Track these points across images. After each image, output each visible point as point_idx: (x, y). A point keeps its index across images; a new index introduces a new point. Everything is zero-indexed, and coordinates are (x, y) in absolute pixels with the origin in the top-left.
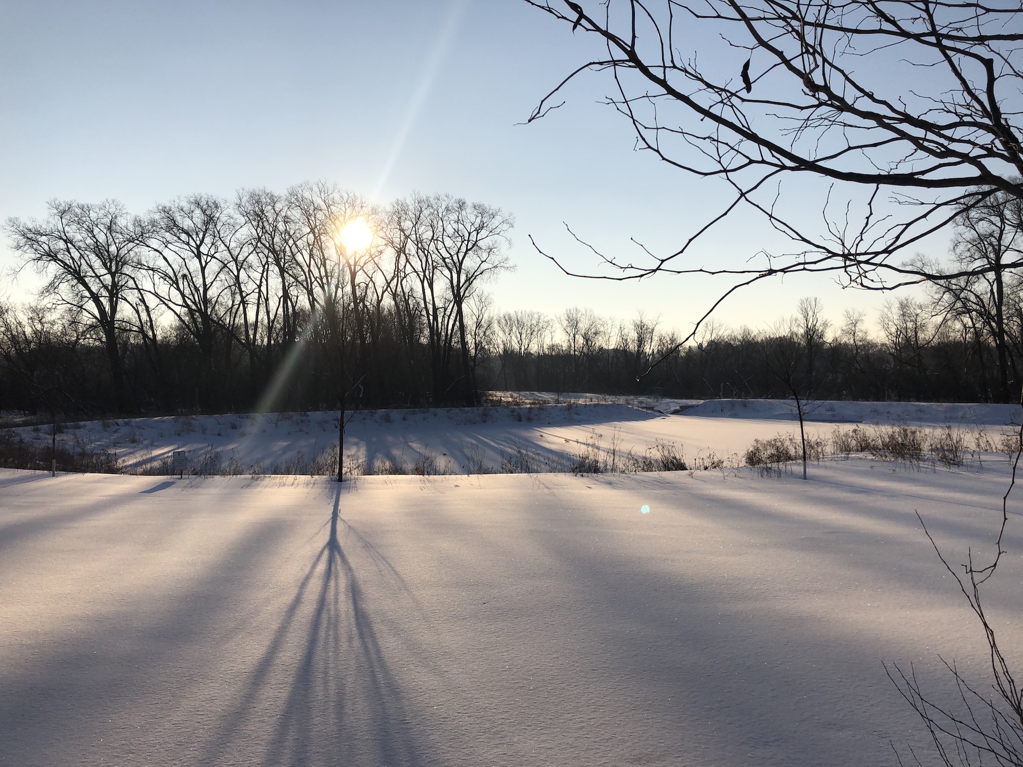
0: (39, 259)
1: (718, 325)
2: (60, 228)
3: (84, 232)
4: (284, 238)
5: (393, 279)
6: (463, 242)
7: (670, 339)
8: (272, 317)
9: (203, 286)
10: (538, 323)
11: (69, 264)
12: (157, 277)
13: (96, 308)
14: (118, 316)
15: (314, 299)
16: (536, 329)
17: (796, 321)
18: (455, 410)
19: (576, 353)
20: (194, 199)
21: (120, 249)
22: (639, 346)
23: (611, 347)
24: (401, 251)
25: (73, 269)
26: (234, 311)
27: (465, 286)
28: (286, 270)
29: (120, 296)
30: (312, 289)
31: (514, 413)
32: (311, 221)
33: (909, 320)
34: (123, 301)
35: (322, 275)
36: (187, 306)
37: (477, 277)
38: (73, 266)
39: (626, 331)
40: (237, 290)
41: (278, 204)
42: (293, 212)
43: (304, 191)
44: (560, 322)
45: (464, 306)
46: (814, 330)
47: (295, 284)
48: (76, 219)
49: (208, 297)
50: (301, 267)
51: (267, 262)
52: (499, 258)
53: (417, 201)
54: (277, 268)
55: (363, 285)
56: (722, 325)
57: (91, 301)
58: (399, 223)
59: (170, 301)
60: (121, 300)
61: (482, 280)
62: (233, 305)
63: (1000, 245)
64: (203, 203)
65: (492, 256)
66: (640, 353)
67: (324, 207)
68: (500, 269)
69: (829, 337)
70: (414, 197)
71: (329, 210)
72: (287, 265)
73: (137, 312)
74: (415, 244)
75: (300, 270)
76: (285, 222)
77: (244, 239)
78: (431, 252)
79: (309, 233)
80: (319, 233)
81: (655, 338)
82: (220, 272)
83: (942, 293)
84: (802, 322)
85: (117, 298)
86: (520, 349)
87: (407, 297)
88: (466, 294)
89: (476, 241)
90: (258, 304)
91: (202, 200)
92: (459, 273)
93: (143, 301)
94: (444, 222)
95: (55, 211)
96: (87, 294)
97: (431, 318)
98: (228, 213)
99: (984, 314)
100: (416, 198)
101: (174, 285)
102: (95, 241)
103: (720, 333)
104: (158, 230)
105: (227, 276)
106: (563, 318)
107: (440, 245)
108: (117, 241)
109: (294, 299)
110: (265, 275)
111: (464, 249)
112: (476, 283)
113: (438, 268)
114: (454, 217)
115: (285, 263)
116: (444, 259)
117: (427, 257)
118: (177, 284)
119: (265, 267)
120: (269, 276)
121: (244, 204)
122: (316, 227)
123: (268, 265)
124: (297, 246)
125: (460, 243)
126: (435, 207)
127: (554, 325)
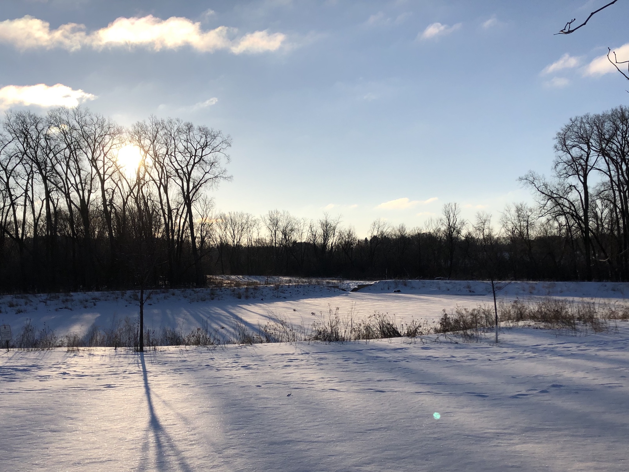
1: (382, 224)
4: (45, 152)
6: (191, 157)
7: (348, 235)
8: (37, 215)
10: (247, 222)
15: (71, 202)
16: (246, 226)
17: (441, 221)
18: (189, 291)
19: (277, 245)
22: (324, 240)
23: (304, 241)
26: (5, 211)
27: (193, 191)
28: (49, 178)
30: (69, 194)
31: (235, 293)
32: (67, 138)
33: (523, 220)
35: (78, 183)
37: (202, 185)
39: (315, 229)
40: (7, 195)
41: (39, 125)
43: (62, 114)
44: (264, 221)
45: (192, 207)
46: (454, 227)
47: (55, 189)
50: (60, 176)
51: (32, 171)
52: (219, 169)
53: (154, 124)
54: (40, 176)
55: (110, 191)
56: (386, 224)
58: (140, 141)
61: (206, 188)
62: (4, 206)
63: (587, 165)
65: (214, 169)
66: (325, 244)
67: (78, 127)
68: (220, 179)
69: (464, 233)
71: (82, 130)
72: (48, 174)
74: (153, 158)
75: (59, 178)
76: (46, 139)
77: (12, 153)
78: (165, 165)
79: (66, 148)
80: (74, 148)
81: (337, 234)
84: (446, 222)
86: (234, 242)
87: (146, 201)
88: (194, 199)
89: (202, 156)
90: (25, 206)
92: (188, 182)
94: (176, 141)
97: (166, 216)
99: (576, 216)
100: (153, 120)
103: (385, 230)
106: (266, 218)
107: (173, 159)
109: (55, 201)
110: (30, 181)
111: (192, 162)
112: (201, 190)
113: (172, 177)
114: (183, 137)
115: (46, 173)
116: (177, 170)
117: (162, 168)
119: (30, 175)
120: (33, 182)
121: (11, 124)
122: (72, 143)
123: (33, 173)
124: (56, 159)
125: (189, 158)
126: (169, 129)
127: (260, 224)
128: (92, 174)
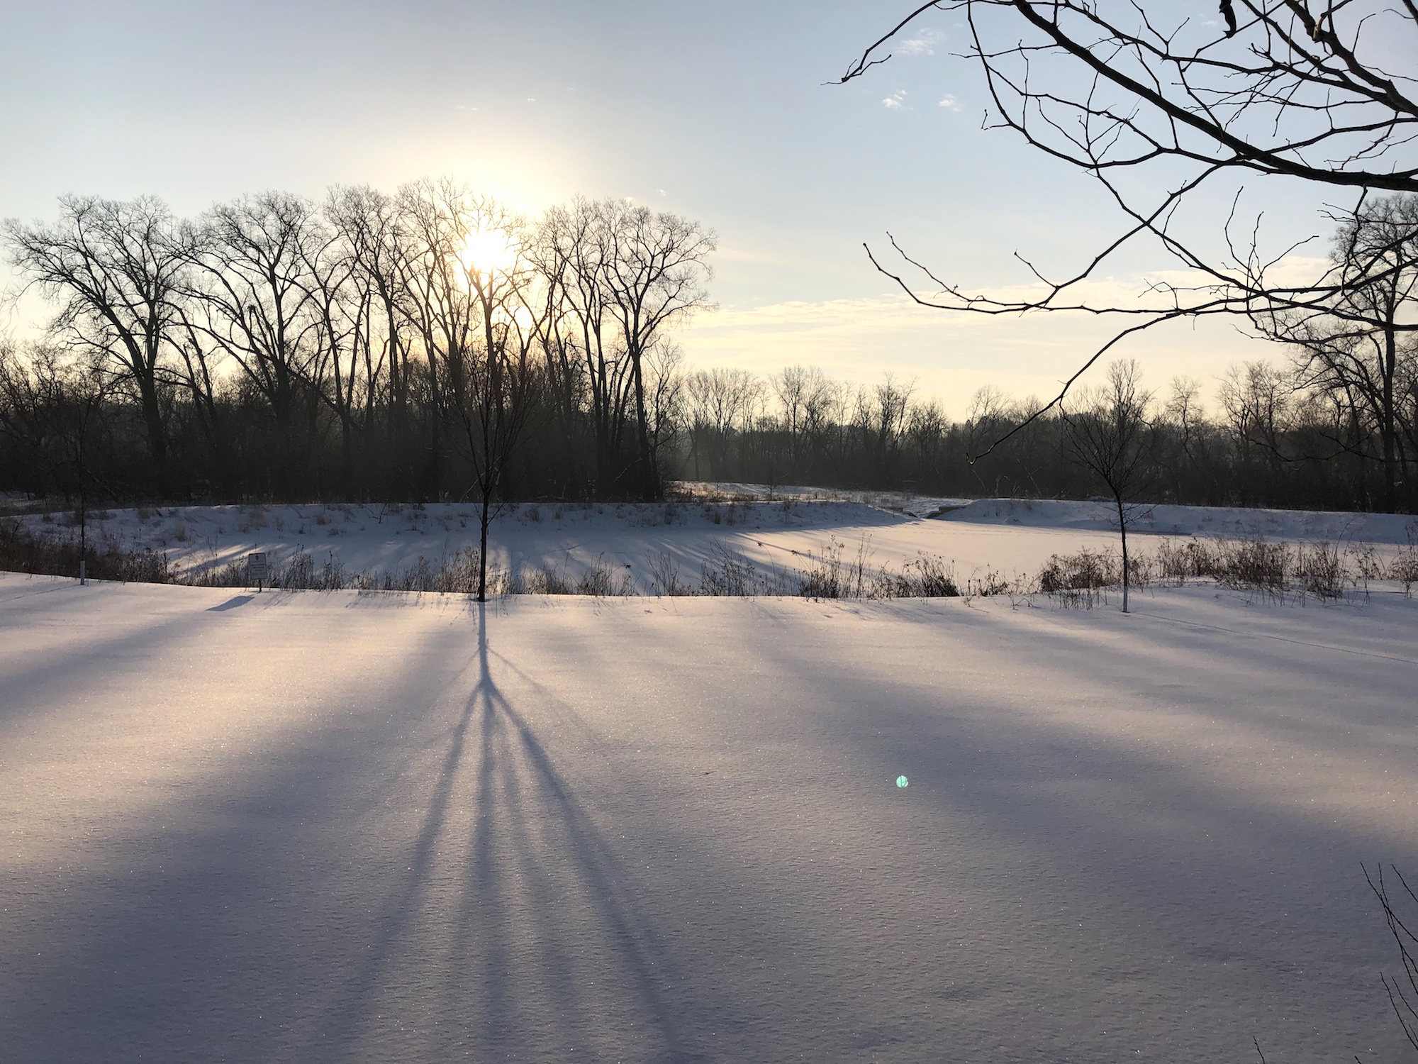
0: (47, 279)
1: (995, 395)
2: (78, 236)
3: (111, 242)
4: (392, 257)
5: (544, 319)
6: (643, 269)
7: (929, 414)
8: (374, 368)
9: (277, 323)
10: (744, 387)
11: (89, 286)
12: (213, 308)
13: (127, 351)
14: (159, 362)
15: (433, 345)
16: (742, 395)
17: (1104, 392)
18: (628, 507)
19: (797, 430)
20: (267, 198)
21: (162, 267)
22: (884, 423)
23: (846, 423)
24: (556, 279)
25: (95, 295)
26: (321, 359)
27: (646, 331)
28: (396, 303)
29: (161, 334)
30: (430, 331)
31: (711, 513)
32: (430, 234)
33: (1262, 394)
34: (166, 342)
35: (445, 312)
36: (257, 351)
37: (662, 319)
38: (95, 290)
39: (867, 401)
40: (326, 331)
41: (384, 209)
42: (406, 220)
43: (422, 191)
44: (776, 384)
45: (643, 360)
46: (1129, 405)
47: (406, 323)
48: (99, 222)
49: (285, 338)
50: (416, 299)
51: (368, 290)
52: (695, 292)
53: (580, 209)
54: (382, 301)
55: (502, 327)
56: (1001, 395)
57: (120, 341)
58: (555, 240)
59: (232, 342)
60: (162, 340)
61: (669, 324)
62: (320, 351)
63: (1394, 292)
64: (280, 205)
65: (683, 291)
66: (885, 431)
67: (449, 214)
68: (695, 309)
69: (1149, 415)
70: (576, 204)
71: (457, 219)
72: (396, 295)
73: (186, 357)
74: (577, 271)
75: (414, 303)
76: (395, 235)
77: (337, 258)
78: (599, 283)
79: (427, 251)
80: (441, 251)
81: (908, 412)
82: (301, 304)
83: (1310, 357)
84: (1113, 394)
85: (158, 337)
86: (719, 423)
87: (563, 346)
88: (646, 344)
89: (663, 268)
90: (355, 351)
91: (278, 200)
92: (636, 313)
93: (194, 342)
94: (618, 241)
95: (70, 211)
96: (115, 330)
97: (597, 375)
98: (316, 220)
99: (1366, 387)
100: (580, 204)
101: (239, 322)
102: (126, 255)
103: (998, 407)
104: (215, 242)
105: (312, 310)
106: (779, 380)
108: (157, 256)
109: (405, 345)
110: (365, 308)
111: (644, 279)
112: (660, 328)
113: (608, 305)
114: (632, 233)
115: (393, 294)
116: (616, 293)
117: (592, 288)
118: (242, 319)
119: (365, 298)
120: (370, 310)
121: (337, 208)
122: (438, 242)
123: (370, 294)
124: (410, 269)
125: (640, 271)
126: (606, 218)
127: (767, 391)
128: (469, 298)
